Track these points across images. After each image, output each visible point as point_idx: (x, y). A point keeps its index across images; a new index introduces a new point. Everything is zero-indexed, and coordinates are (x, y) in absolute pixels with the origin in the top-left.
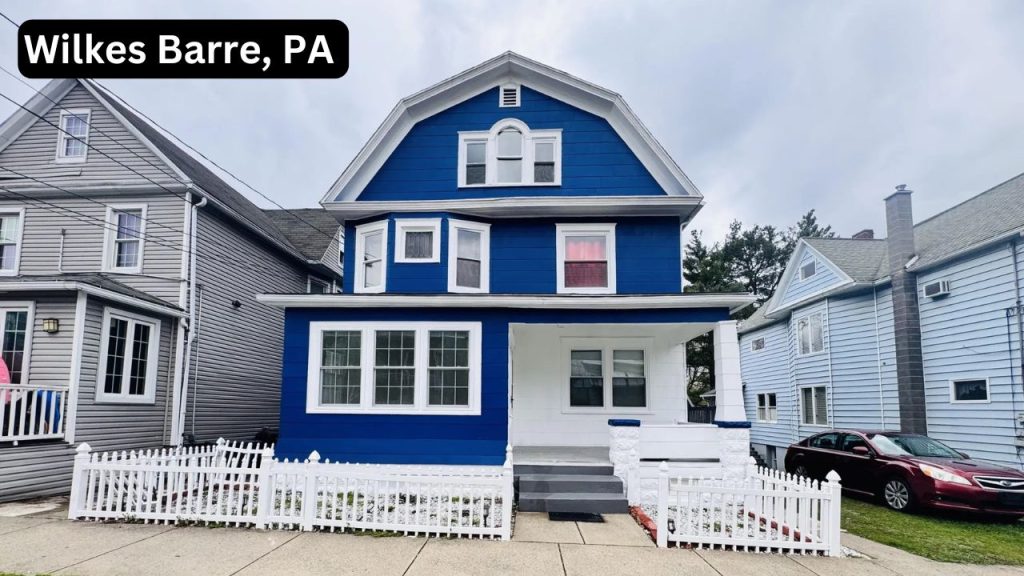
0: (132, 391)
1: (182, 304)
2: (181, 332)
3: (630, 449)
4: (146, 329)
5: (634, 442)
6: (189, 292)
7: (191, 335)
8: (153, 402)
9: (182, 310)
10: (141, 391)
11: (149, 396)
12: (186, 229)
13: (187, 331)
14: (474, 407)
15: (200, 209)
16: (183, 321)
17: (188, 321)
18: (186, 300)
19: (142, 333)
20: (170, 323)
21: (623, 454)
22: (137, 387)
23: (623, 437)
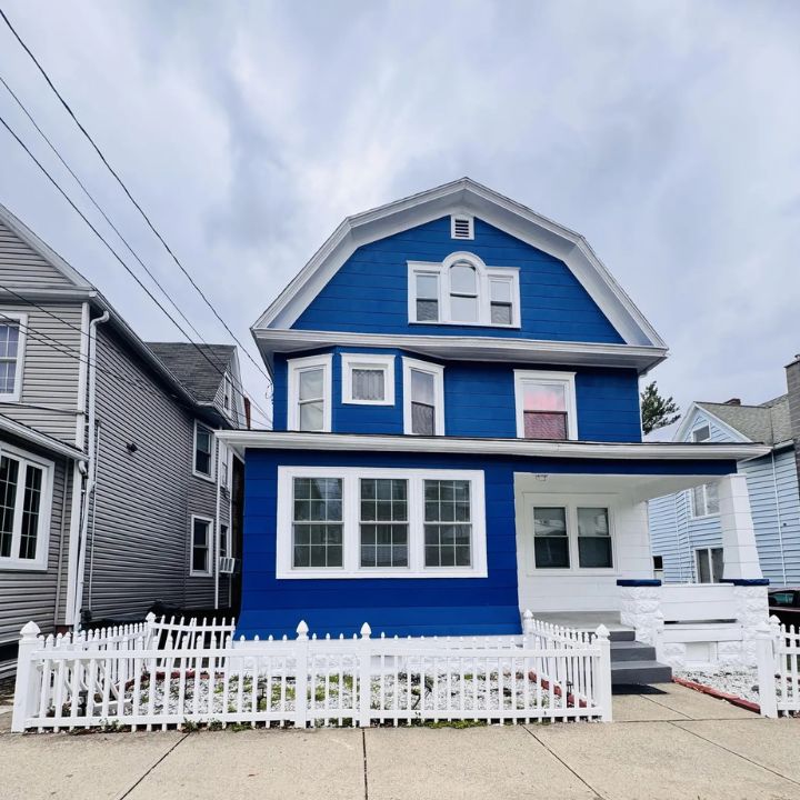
0: (22, 555)
1: (80, 443)
2: (77, 478)
3: (654, 611)
4: (39, 472)
5: (656, 603)
6: (87, 428)
7: (90, 483)
8: (45, 569)
9: (80, 450)
10: (31, 556)
11: (40, 561)
12: (83, 350)
13: (85, 477)
14: (478, 568)
15: (100, 326)
16: (82, 464)
17: (87, 466)
18: (83, 438)
19: (34, 477)
20: (65, 465)
21: (644, 617)
22: (28, 550)
23: (644, 598)
